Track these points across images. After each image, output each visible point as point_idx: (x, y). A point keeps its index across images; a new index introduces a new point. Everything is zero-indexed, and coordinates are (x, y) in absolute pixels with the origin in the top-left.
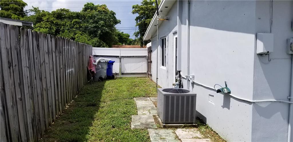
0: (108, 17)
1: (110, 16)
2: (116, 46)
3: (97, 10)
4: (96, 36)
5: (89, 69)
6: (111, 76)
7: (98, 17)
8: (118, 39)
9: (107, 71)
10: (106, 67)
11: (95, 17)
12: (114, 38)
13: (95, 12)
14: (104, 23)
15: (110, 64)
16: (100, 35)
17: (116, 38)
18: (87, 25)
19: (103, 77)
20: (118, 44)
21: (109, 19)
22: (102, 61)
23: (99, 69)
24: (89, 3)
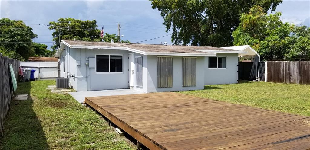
0: (25, 32)
1: (27, 31)
2: (33, 57)
3: (14, 26)
4: (12, 49)
5: (20, 74)
6: (33, 79)
7: (15, 32)
8: (34, 51)
9: (31, 76)
10: (30, 73)
11: (11, 32)
12: (31, 50)
13: (12, 28)
14: (20, 38)
15: (33, 72)
16: (17, 48)
17: (32, 49)
18: (3, 39)
19: (29, 79)
20: (34, 55)
21: (26, 34)
22: (28, 70)
23: (25, 75)
24: (5, 18)
